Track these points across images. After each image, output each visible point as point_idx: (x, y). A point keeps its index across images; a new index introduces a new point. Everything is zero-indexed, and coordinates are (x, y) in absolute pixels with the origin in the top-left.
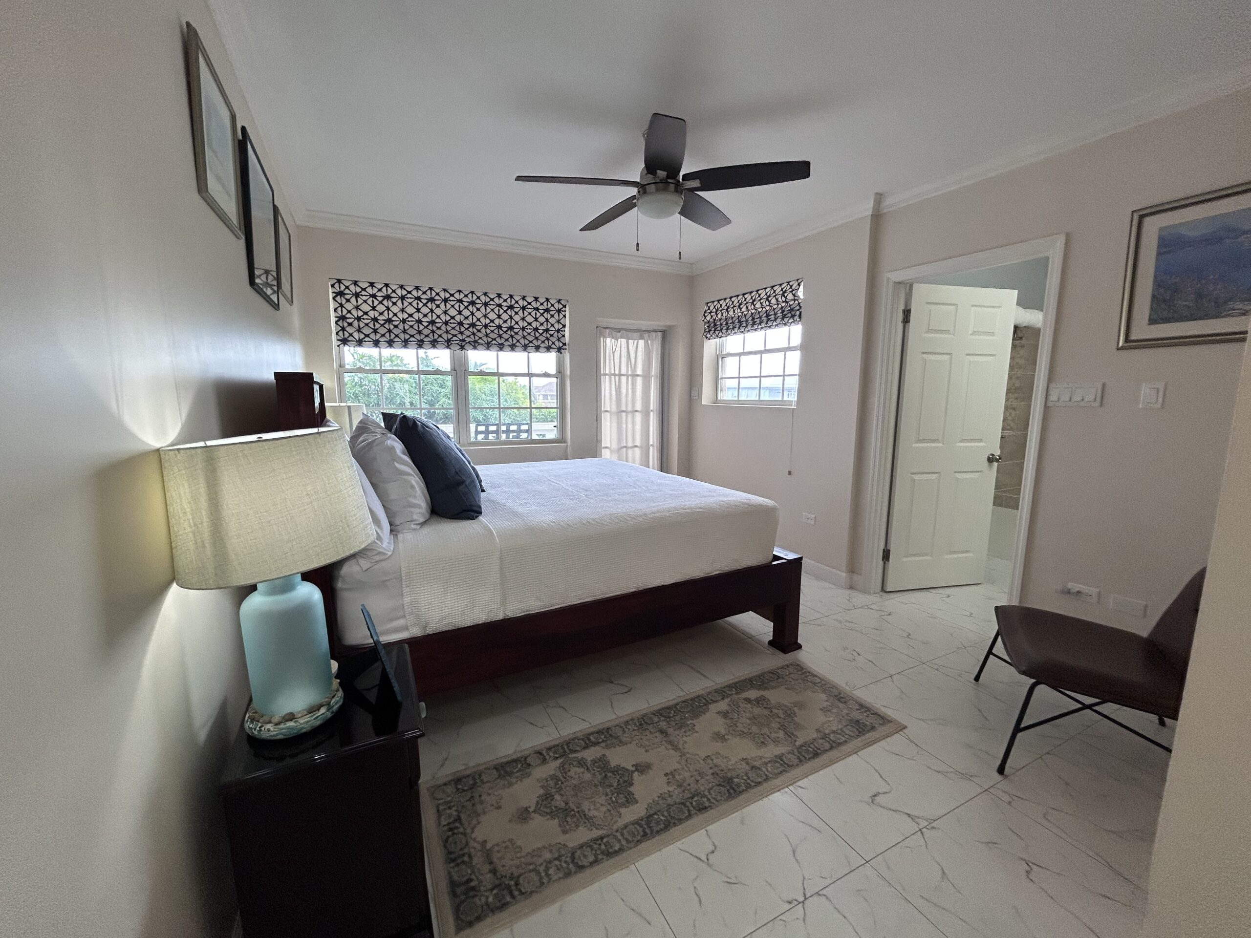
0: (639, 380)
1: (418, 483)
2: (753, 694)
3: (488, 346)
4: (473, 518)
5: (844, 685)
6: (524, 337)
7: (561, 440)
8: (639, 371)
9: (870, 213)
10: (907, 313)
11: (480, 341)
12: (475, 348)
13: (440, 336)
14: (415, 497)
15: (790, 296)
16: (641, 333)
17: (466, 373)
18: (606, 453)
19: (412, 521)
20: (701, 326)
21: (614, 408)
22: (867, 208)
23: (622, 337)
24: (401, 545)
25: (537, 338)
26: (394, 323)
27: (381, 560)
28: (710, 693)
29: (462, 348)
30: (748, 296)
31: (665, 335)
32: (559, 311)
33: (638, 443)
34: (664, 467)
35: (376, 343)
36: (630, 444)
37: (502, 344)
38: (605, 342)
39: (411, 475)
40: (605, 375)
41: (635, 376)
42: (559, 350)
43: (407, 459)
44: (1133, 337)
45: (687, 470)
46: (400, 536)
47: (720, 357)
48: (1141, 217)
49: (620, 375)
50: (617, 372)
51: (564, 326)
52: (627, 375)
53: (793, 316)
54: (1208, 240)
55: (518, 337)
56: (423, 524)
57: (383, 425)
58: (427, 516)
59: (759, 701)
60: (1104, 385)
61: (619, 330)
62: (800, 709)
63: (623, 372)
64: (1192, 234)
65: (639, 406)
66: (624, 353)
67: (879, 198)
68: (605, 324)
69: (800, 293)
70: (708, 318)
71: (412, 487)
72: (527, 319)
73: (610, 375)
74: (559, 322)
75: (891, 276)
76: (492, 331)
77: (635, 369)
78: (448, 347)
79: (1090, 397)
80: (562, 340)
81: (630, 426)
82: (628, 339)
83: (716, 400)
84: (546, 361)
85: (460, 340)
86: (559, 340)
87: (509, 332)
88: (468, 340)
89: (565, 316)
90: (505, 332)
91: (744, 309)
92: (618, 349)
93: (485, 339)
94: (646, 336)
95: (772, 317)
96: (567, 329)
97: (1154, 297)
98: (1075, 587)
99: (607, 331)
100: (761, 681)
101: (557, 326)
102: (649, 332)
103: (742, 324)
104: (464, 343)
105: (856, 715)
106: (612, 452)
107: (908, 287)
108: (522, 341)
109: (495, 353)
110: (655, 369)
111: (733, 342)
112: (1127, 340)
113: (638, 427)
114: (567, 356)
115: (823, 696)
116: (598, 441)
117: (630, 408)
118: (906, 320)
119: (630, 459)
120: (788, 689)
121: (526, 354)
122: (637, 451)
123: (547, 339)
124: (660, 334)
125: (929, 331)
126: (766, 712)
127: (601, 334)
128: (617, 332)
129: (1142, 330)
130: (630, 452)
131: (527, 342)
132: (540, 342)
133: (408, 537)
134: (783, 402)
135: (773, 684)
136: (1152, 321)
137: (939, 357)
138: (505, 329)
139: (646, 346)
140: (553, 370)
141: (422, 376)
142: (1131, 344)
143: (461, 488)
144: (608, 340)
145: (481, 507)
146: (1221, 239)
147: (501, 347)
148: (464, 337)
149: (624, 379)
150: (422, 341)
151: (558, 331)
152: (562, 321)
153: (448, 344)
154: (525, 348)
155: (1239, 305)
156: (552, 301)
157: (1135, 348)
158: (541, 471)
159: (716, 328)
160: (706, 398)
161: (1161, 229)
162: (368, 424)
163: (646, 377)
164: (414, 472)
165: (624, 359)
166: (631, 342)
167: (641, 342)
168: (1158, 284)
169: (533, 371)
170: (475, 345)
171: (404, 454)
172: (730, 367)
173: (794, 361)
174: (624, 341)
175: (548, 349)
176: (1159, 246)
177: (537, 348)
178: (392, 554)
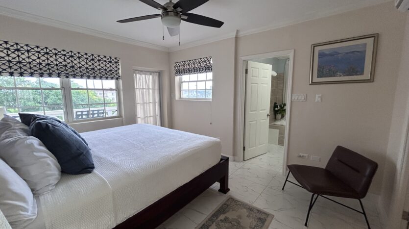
0: (151, 91)
1: (52, 161)
2: (222, 217)
3: (82, 77)
4: (90, 173)
5: (248, 203)
6: (100, 73)
7: (120, 116)
8: (151, 87)
9: (234, 36)
10: (247, 71)
11: (77, 74)
12: (74, 77)
13: (53, 71)
14: (50, 170)
15: (208, 63)
16: (151, 73)
17: (70, 89)
18: (139, 121)
19: (49, 185)
20: (174, 71)
21: (141, 102)
22: (234, 35)
23: (143, 74)
24: (43, 207)
25: (106, 74)
26: (23, 64)
27: (29, 224)
28: (207, 222)
29: (67, 77)
30: (192, 62)
31: (160, 74)
32: (116, 63)
33: (152, 115)
34: (162, 125)
35: (11, 74)
36: (149, 116)
37: (89, 76)
38: (136, 75)
39: (48, 157)
40: (137, 89)
41: (149, 89)
42: (117, 79)
43: (43, 148)
44: (313, 81)
45: (171, 126)
46: (42, 198)
47: (181, 83)
48: (314, 47)
49: (143, 89)
50: (142, 88)
51: (119, 69)
52: (146, 89)
53: (209, 69)
54: (331, 55)
55: (97, 73)
56: (57, 185)
57: (20, 121)
58: (59, 177)
59: (226, 219)
60: (306, 95)
61: (142, 71)
62: (240, 218)
63: (144, 88)
64: (327, 53)
65: (151, 101)
66: (144, 80)
67: (238, 31)
68: (135, 69)
69: (211, 62)
70: (177, 68)
71: (48, 164)
72: (101, 65)
73: (139, 89)
74: (116, 67)
75: (242, 58)
76: (83, 70)
77: (149, 86)
78: (59, 77)
79: (303, 98)
80: (118, 74)
81: (148, 108)
82: (145, 75)
83: (180, 98)
84: (110, 84)
85: (66, 74)
86: (117, 74)
87: (92, 71)
88: (70, 73)
89: (119, 65)
90: (90, 71)
91: (191, 66)
92: (142, 79)
93: (80, 73)
94: (153, 74)
95: (201, 69)
96: (120, 70)
97: (318, 70)
98: (302, 155)
99: (137, 72)
100: (222, 210)
101: (115, 69)
102: (153, 72)
103: (190, 71)
104: (68, 75)
105: (259, 216)
106: (142, 119)
107: (246, 62)
108: (99, 75)
109: (85, 80)
110: (157, 87)
111: (185, 77)
112: (312, 82)
113: (151, 108)
114: (121, 81)
115: (245, 210)
116: (136, 115)
117: (148, 102)
118: (246, 72)
119: (149, 122)
120: (233, 210)
121: (101, 81)
122: (152, 118)
123: (111, 74)
124: (158, 73)
125: (252, 76)
126: (230, 225)
127: (134, 73)
128: (141, 72)
129: (316, 80)
130: (149, 118)
131: (102, 75)
132: (108, 76)
133: (48, 198)
134: (206, 99)
135: (227, 210)
136: (318, 77)
137: (255, 85)
138: (90, 69)
139: (153, 78)
140: (114, 87)
141: (43, 91)
142: (313, 83)
143: (81, 157)
144: (138, 75)
145: (93, 165)
146: (333, 55)
147: (89, 77)
148: (68, 72)
149: (145, 90)
150: (42, 73)
151: (116, 71)
152: (118, 67)
153: (59, 75)
154: (101, 78)
155: (339, 74)
156: (113, 58)
157: (314, 84)
158: (115, 133)
159: (179, 72)
160: (177, 98)
161: (319, 51)
162: (8, 121)
163: (153, 89)
164: (49, 155)
165: (144, 83)
166: (146, 76)
167: (151, 76)
168: (319, 66)
169: (104, 88)
170: (74, 76)
171: (41, 145)
172: (185, 86)
173: (210, 85)
174: (144, 76)
175: (112, 78)
176: (319, 55)
177: (107, 78)
178: (37, 217)
